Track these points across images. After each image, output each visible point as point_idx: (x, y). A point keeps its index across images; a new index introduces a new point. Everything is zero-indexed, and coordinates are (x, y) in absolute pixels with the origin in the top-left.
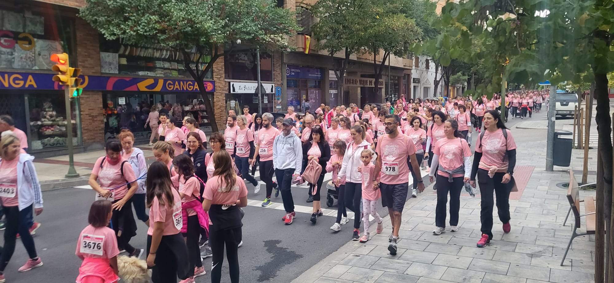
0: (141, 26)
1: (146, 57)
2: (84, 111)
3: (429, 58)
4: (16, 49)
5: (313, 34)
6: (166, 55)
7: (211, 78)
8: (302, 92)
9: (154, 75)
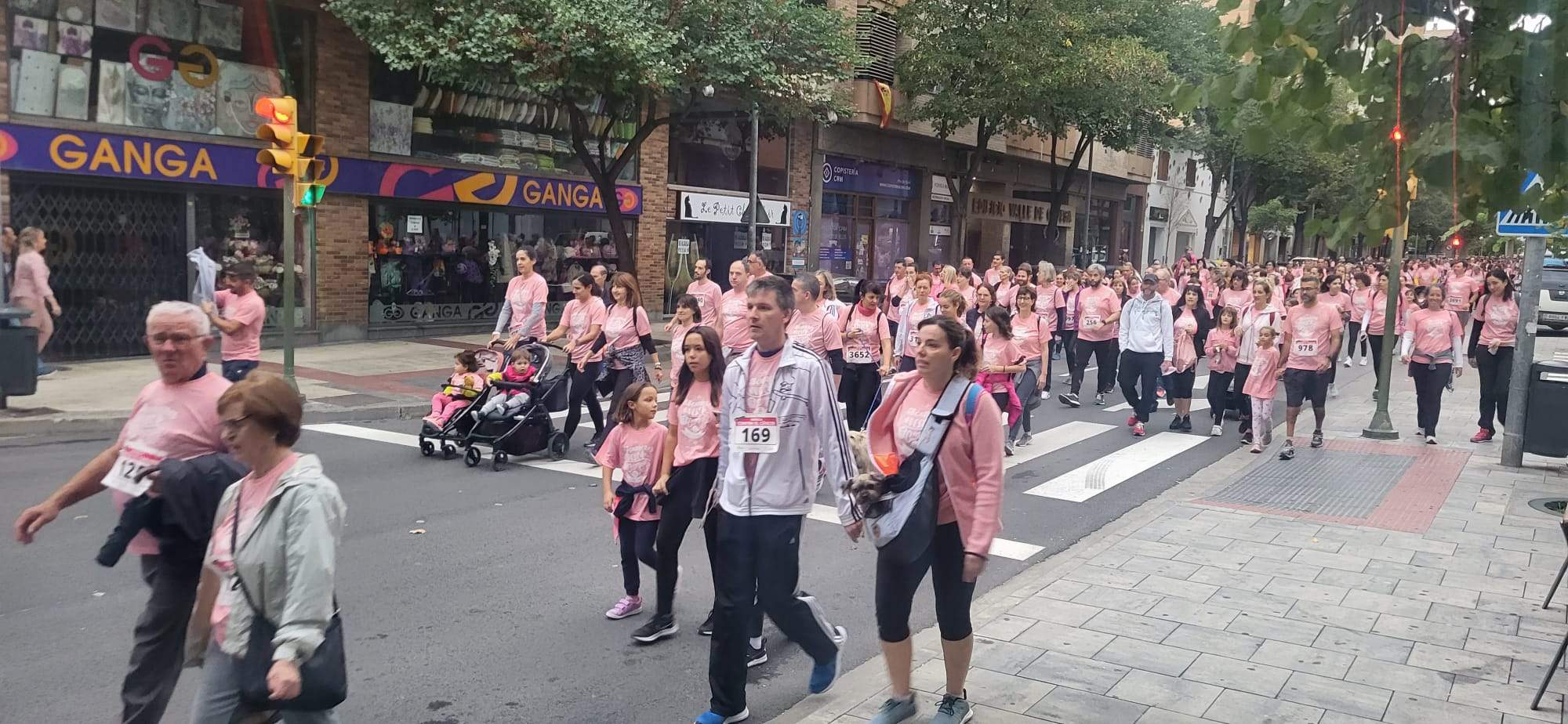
0: (474, 40)
1: (478, 118)
2: (324, 245)
3: (1196, 158)
4: (173, 82)
5: (896, 79)
6: (527, 116)
7: (633, 179)
8: (860, 227)
9: (495, 165)
